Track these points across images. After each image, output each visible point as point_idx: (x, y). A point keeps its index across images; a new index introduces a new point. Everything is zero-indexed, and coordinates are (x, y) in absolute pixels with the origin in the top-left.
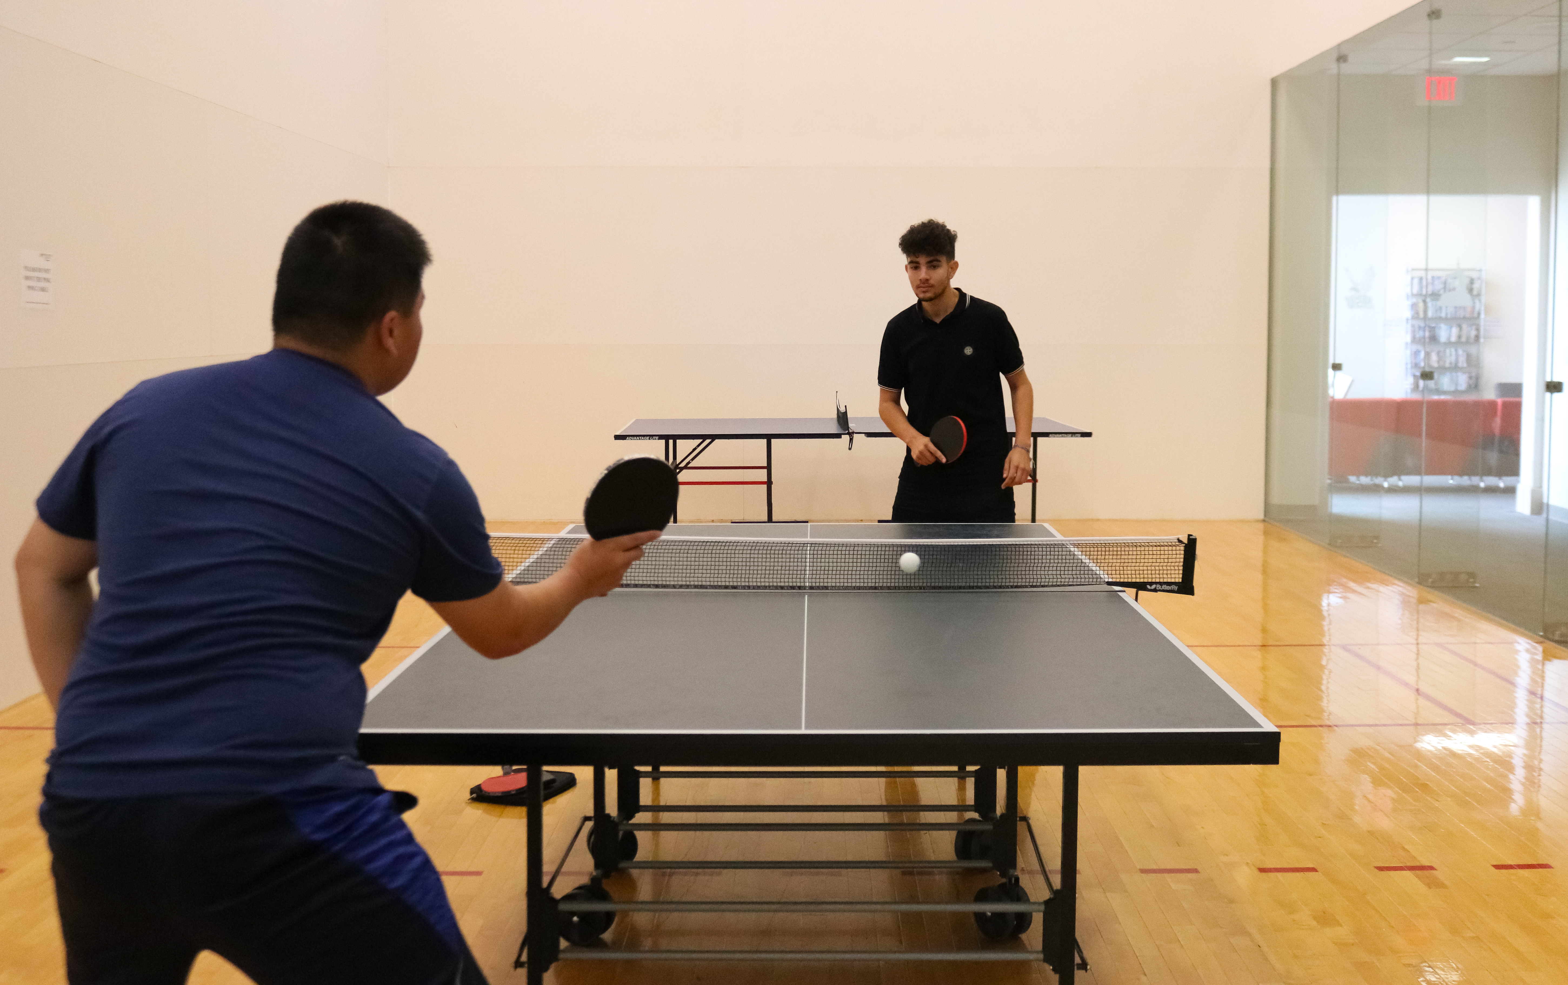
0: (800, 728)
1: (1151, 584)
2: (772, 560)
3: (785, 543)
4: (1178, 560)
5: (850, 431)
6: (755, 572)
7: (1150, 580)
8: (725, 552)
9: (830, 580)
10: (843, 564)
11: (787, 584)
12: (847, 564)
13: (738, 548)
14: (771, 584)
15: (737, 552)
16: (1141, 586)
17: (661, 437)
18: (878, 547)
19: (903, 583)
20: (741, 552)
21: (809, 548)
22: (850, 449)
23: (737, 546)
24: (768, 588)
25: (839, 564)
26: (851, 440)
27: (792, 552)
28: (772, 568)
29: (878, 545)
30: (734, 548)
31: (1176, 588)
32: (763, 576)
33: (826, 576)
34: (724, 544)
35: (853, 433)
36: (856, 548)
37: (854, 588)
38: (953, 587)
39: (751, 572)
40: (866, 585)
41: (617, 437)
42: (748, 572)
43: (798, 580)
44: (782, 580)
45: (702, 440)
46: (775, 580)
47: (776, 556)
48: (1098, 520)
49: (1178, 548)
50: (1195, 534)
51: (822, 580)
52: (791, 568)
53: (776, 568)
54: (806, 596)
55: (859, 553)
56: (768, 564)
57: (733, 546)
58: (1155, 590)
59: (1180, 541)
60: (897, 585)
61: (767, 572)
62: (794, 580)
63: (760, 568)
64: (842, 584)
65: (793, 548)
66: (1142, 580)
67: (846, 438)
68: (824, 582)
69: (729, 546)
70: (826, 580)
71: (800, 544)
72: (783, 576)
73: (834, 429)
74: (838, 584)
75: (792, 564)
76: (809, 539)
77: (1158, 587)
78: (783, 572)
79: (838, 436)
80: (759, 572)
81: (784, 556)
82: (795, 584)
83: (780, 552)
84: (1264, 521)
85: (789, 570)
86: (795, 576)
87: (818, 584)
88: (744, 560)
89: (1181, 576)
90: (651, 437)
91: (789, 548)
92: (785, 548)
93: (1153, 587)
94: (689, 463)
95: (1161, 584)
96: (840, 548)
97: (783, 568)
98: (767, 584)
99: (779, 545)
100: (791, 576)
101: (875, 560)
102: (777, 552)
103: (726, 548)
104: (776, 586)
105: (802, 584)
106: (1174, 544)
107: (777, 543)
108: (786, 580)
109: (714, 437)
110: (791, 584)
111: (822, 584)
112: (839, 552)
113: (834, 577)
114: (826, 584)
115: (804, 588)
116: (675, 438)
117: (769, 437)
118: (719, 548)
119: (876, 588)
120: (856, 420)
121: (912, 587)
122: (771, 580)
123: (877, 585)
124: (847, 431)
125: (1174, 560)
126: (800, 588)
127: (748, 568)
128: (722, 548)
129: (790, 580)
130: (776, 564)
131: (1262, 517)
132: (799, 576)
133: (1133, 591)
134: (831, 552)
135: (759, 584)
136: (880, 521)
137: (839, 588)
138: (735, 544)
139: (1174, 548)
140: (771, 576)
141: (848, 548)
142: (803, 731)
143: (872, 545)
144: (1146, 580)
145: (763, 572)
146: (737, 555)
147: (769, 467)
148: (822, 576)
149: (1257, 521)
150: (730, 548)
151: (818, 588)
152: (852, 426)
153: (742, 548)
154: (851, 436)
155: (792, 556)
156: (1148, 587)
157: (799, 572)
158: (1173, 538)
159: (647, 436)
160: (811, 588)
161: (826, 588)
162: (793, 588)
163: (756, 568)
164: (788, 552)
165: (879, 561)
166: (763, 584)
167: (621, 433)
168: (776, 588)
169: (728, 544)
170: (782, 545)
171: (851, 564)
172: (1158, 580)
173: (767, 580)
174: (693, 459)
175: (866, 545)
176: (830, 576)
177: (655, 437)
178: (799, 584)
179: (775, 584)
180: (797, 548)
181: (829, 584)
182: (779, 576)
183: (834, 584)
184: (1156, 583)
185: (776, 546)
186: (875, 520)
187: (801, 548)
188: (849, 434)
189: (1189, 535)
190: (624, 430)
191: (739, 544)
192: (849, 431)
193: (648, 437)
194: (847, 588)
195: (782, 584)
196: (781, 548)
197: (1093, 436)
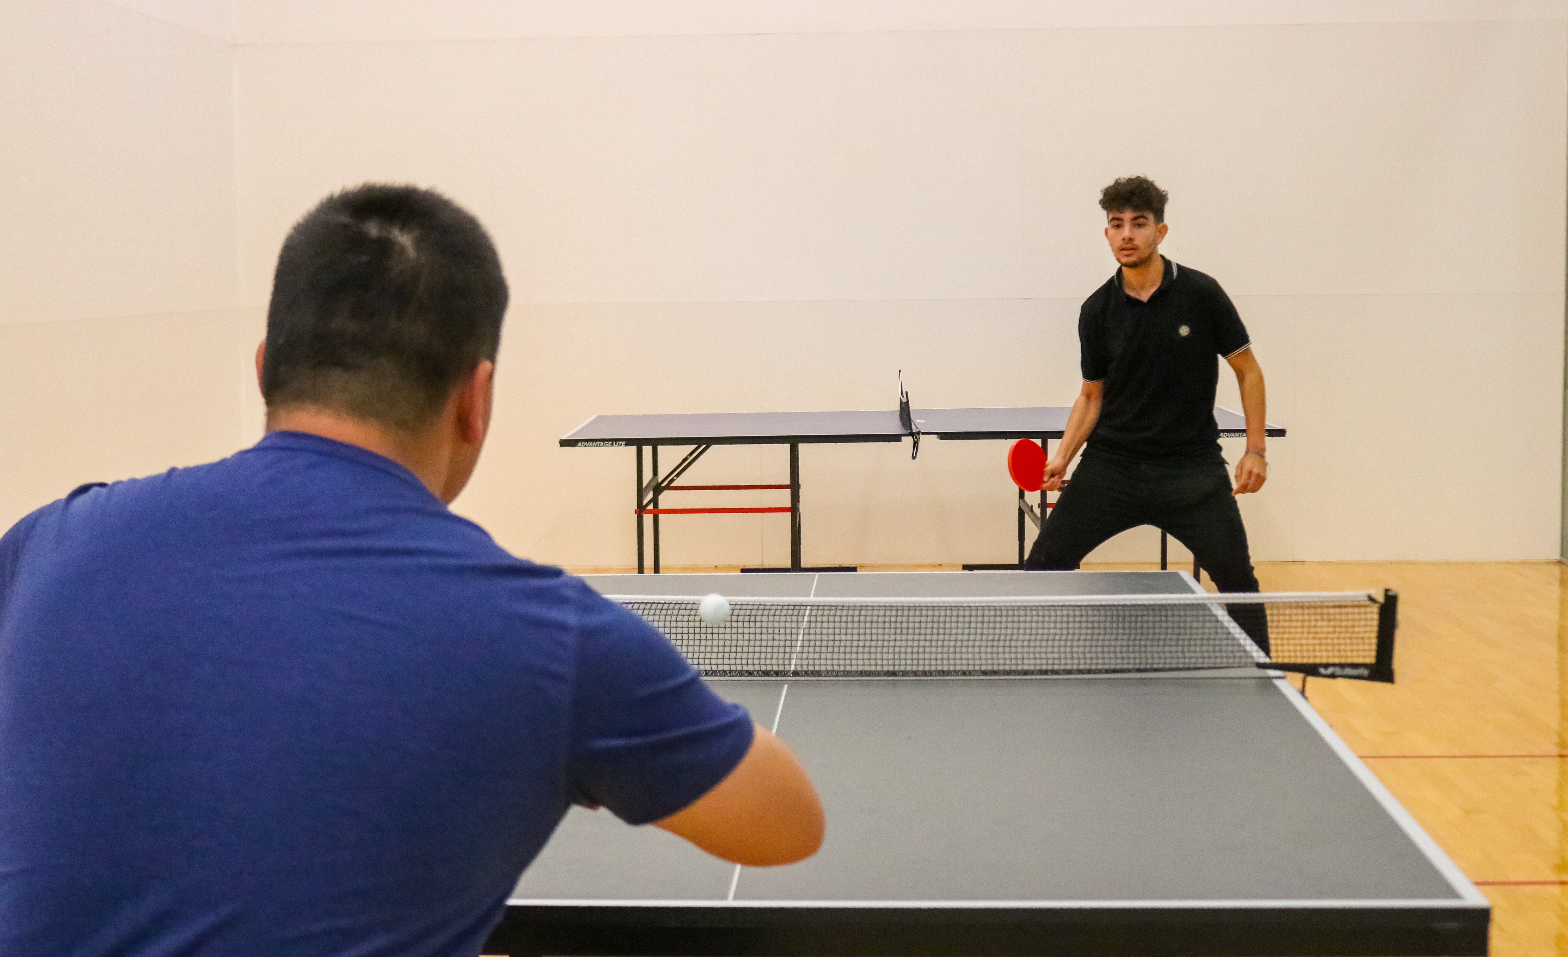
0: (724, 897)
1: (1326, 666)
2: (734, 631)
3: (753, 605)
4: (1368, 629)
5: (914, 430)
6: (709, 649)
7: (1324, 661)
8: (662, 618)
9: (823, 662)
10: (843, 637)
11: (757, 668)
12: (849, 637)
13: (681, 612)
14: (733, 668)
15: (680, 618)
16: (1310, 670)
17: (629, 442)
18: (897, 610)
19: (936, 665)
20: (686, 618)
21: (807, 613)
22: (914, 457)
23: (680, 609)
24: (728, 674)
25: (837, 637)
26: (916, 444)
27: (765, 618)
28: (734, 643)
29: (897, 606)
30: (675, 612)
31: (1365, 672)
32: (720, 656)
33: (817, 656)
34: (660, 606)
35: (918, 433)
36: (863, 613)
37: (862, 673)
38: (1015, 671)
39: (703, 649)
40: (879, 668)
41: (564, 443)
42: (697, 649)
43: (775, 662)
44: (750, 662)
45: (696, 446)
46: (738, 662)
47: (740, 624)
48: (1303, 563)
49: (1369, 610)
50: (1396, 588)
51: (811, 662)
52: (764, 643)
53: (740, 643)
54: (786, 686)
55: (869, 619)
56: (728, 637)
57: (673, 609)
58: (1333, 676)
59: (1371, 599)
60: (927, 668)
61: (727, 649)
62: (768, 662)
63: (715, 643)
64: (842, 668)
65: (766, 613)
66: (1311, 661)
67: (908, 441)
68: (814, 665)
69: (668, 609)
70: (817, 662)
71: (778, 605)
72: (751, 656)
73: (895, 427)
74: (836, 668)
75: (764, 637)
76: (812, 599)
77: (1338, 671)
78: (751, 649)
79: (896, 438)
80: (715, 649)
81: (752, 625)
82: (769, 668)
83: (747, 618)
84: (1560, 562)
85: (761, 646)
86: (769, 655)
87: (805, 668)
88: (691, 630)
89: (1374, 653)
90: (614, 441)
91: (760, 612)
92: (754, 612)
93: (1330, 671)
94: (672, 480)
95: (1342, 666)
96: (838, 613)
97: (752, 643)
98: (727, 668)
99: (744, 607)
100: (763, 656)
101: (892, 631)
102: (740, 618)
103: (664, 612)
104: (741, 671)
105: (781, 668)
106: (1362, 603)
107: (742, 605)
108: (756, 662)
109: (710, 441)
110: (763, 668)
111: (811, 668)
112: (837, 619)
113: (829, 656)
114: (817, 668)
115: (785, 673)
116: (655, 443)
117: (794, 442)
118: (652, 612)
119: (894, 673)
120: (925, 413)
121: (951, 671)
122: (733, 662)
123: (897, 668)
124: (910, 431)
125: (1362, 629)
126: (777, 673)
127: (697, 643)
128: (658, 612)
129: (762, 662)
130: (740, 637)
131: (1557, 556)
132: (775, 656)
133: (1299, 676)
134: (825, 619)
135: (714, 668)
136: (966, 567)
137: (838, 674)
138: (677, 606)
139: (1363, 610)
140: (733, 655)
141: (851, 613)
142: (730, 902)
143: (888, 606)
144: (1318, 661)
145: (721, 649)
146: (680, 624)
147: (794, 486)
148: (811, 656)
149: (1549, 563)
150: (670, 612)
151: (806, 673)
152: (919, 423)
153: (687, 612)
154: (916, 438)
155: (765, 625)
156: (1322, 671)
157: (776, 650)
158: (1360, 594)
159: (608, 440)
160: (796, 673)
161: (818, 673)
162: (766, 673)
163: (709, 643)
164: (758, 619)
165: (898, 631)
166: (720, 668)
167: (570, 436)
168: (741, 673)
169: (666, 606)
170: (750, 607)
171: (856, 637)
172: (1337, 661)
173: (726, 662)
174: (678, 475)
175: (880, 606)
176: (823, 656)
177: (620, 442)
178: (775, 668)
179: (739, 668)
180: (772, 612)
181: (823, 668)
182: (745, 656)
183: (829, 668)
184: (1334, 665)
185: (740, 609)
186: (955, 565)
187: (778, 613)
188: (912, 434)
189: (1387, 590)
190: (577, 432)
191: (683, 606)
192: (911, 430)
193: (610, 443)
194: (848, 673)
195: (751, 668)
196: (748, 612)
197: (1287, 434)
